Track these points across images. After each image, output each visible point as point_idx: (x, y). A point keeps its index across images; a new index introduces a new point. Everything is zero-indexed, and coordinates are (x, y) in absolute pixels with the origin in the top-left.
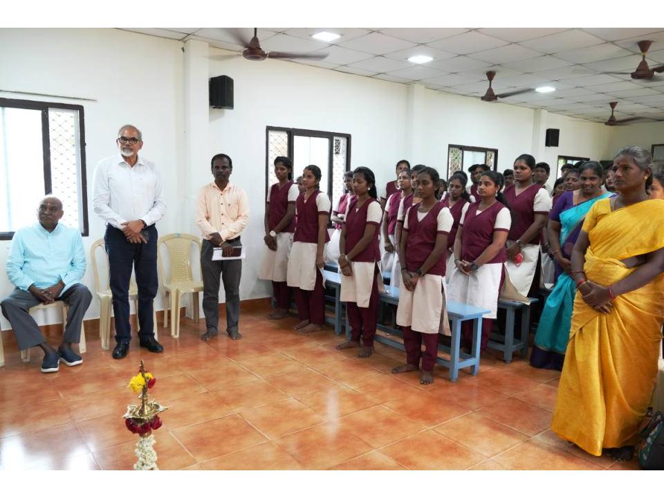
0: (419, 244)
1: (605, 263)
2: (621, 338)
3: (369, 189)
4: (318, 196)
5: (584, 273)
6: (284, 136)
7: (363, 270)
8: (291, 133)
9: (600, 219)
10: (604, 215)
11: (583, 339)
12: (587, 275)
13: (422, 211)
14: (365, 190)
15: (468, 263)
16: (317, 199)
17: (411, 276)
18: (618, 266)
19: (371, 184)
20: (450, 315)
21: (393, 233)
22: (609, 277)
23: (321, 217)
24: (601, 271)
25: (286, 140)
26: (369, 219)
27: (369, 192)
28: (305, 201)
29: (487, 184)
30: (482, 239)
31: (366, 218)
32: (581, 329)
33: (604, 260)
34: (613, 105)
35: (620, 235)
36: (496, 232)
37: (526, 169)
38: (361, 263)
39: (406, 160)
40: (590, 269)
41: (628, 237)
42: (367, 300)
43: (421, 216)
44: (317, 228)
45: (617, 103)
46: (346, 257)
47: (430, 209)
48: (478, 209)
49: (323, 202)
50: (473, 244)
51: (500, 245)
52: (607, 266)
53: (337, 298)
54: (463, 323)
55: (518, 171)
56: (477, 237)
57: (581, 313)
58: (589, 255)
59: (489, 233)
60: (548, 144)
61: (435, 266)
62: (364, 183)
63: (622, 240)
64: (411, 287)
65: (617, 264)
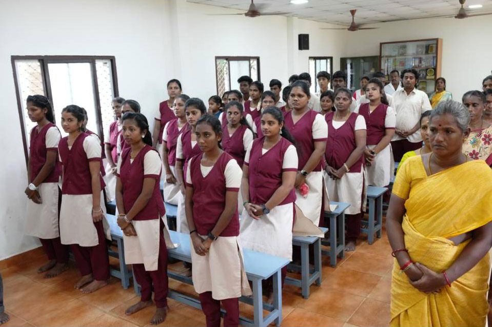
0: (208, 204)
1: (433, 243)
2: (452, 320)
3: (143, 136)
4: (84, 141)
5: (406, 251)
6: (36, 65)
7: (147, 229)
8: (44, 61)
9: (415, 184)
10: (420, 180)
11: (408, 320)
12: (411, 255)
13: (207, 165)
14: (139, 138)
15: (257, 206)
16: (85, 145)
17: (203, 241)
18: (446, 246)
19: (145, 131)
20: (248, 275)
21: (173, 164)
22: (439, 258)
23: (92, 164)
24: (428, 251)
25: (39, 70)
26: (146, 172)
27: (144, 140)
28: (70, 148)
29: (270, 123)
30: (271, 180)
31: (143, 170)
32: (406, 311)
33: (431, 239)
34: (353, 12)
35: (445, 208)
36: (285, 173)
37: (303, 96)
38: (143, 222)
39: (176, 79)
40: (415, 248)
41: (453, 210)
42: (154, 262)
43: (206, 171)
44: (89, 177)
45: (356, 10)
46: (125, 217)
47: (215, 161)
48: (262, 146)
49: (92, 147)
50: (262, 186)
51: (291, 185)
52: (434, 245)
53: (121, 260)
54: (264, 281)
55: (296, 98)
56: (265, 179)
57: (405, 292)
58: (406, 225)
59: (277, 173)
60: (300, 48)
61: (228, 226)
62: (137, 131)
63: (447, 214)
64: (203, 252)
65: (446, 243)
